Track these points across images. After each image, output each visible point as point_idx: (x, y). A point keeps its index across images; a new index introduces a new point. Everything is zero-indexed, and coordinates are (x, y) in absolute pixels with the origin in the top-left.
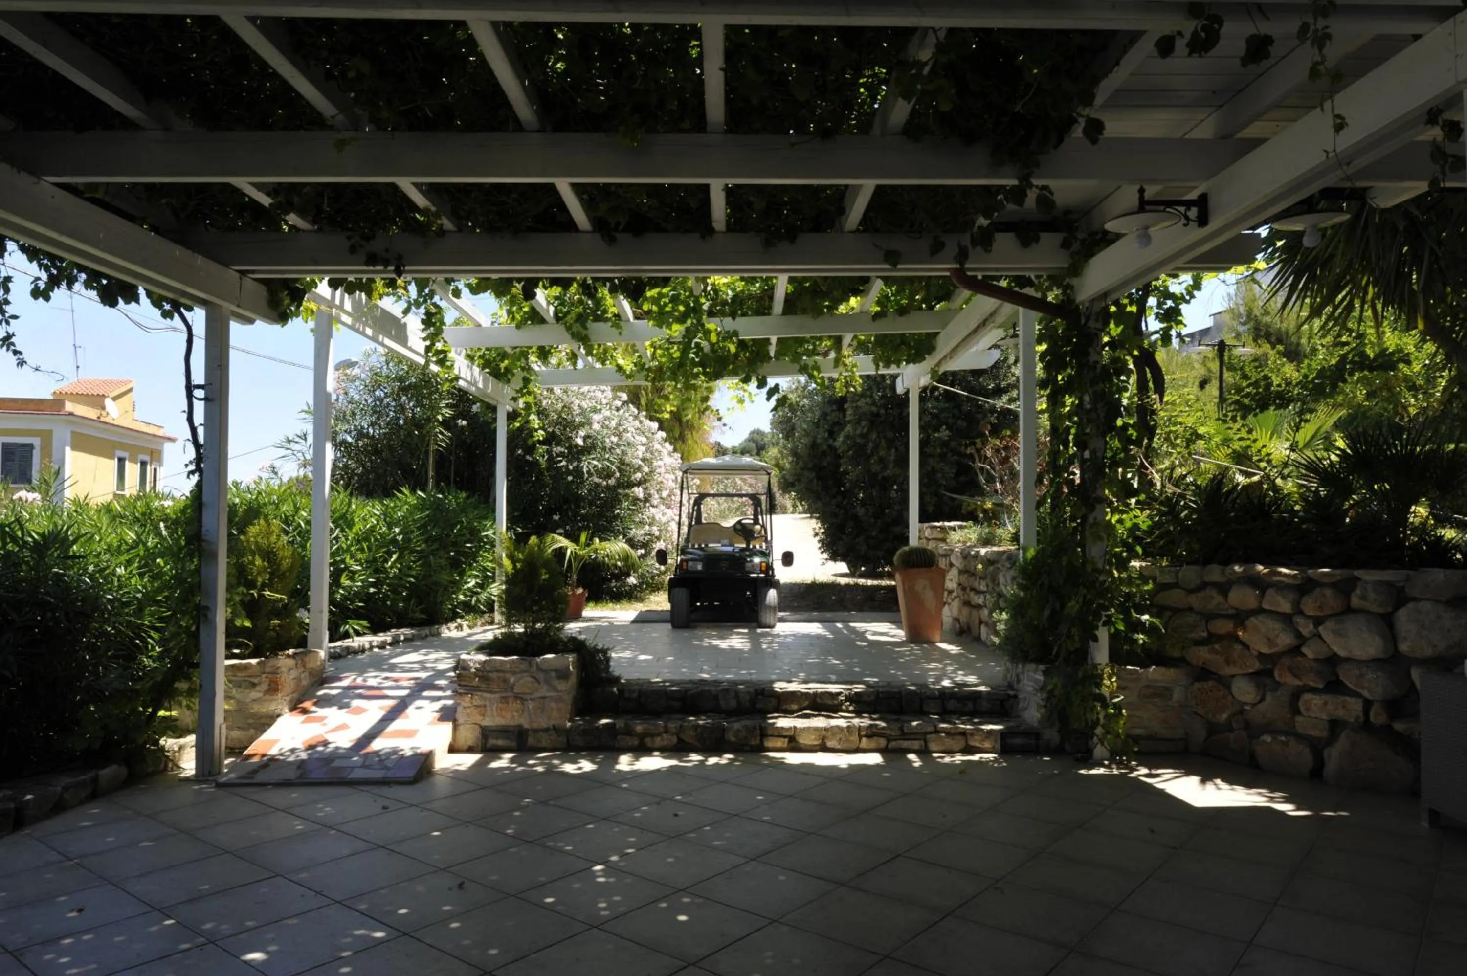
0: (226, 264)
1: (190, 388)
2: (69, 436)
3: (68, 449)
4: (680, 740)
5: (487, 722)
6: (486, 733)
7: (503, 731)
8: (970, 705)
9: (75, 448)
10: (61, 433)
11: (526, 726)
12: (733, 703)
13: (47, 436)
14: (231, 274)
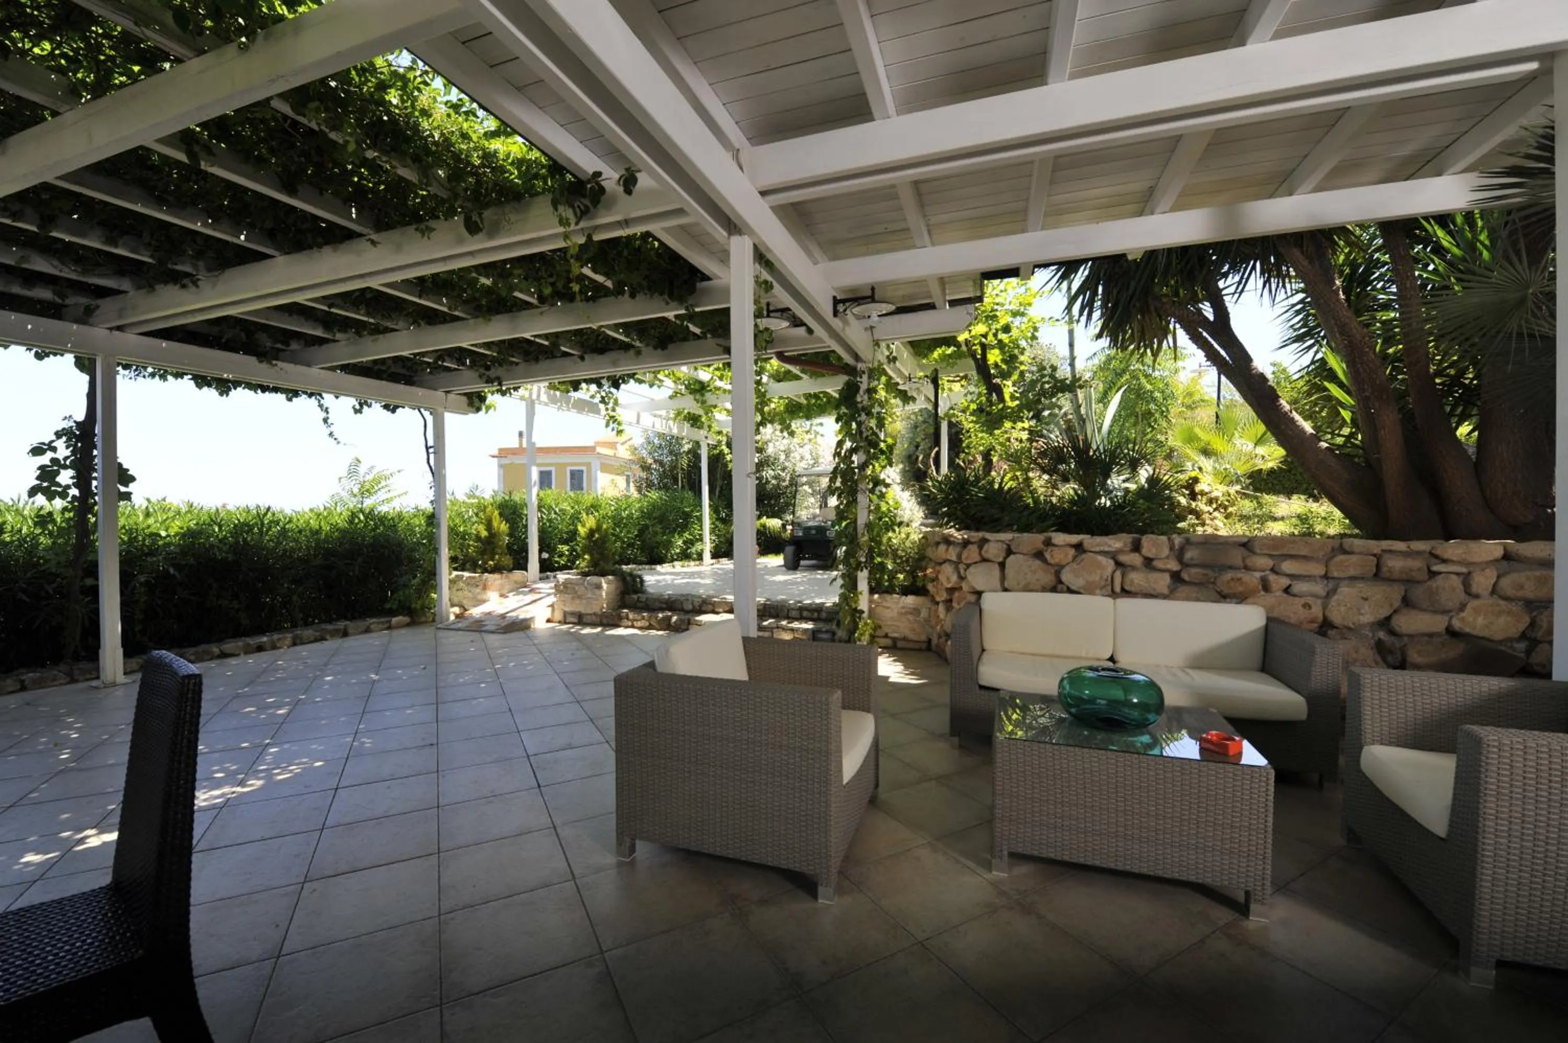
0: (435, 390)
1: (427, 448)
2: (599, 465)
3: (599, 472)
4: (650, 624)
5: (567, 609)
6: (565, 614)
7: (573, 614)
8: (816, 615)
9: (602, 471)
10: (596, 464)
11: (583, 612)
12: (690, 607)
13: (588, 465)
14: (440, 394)
